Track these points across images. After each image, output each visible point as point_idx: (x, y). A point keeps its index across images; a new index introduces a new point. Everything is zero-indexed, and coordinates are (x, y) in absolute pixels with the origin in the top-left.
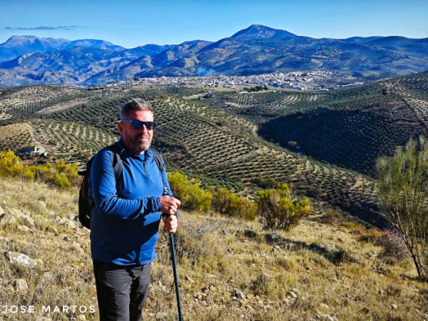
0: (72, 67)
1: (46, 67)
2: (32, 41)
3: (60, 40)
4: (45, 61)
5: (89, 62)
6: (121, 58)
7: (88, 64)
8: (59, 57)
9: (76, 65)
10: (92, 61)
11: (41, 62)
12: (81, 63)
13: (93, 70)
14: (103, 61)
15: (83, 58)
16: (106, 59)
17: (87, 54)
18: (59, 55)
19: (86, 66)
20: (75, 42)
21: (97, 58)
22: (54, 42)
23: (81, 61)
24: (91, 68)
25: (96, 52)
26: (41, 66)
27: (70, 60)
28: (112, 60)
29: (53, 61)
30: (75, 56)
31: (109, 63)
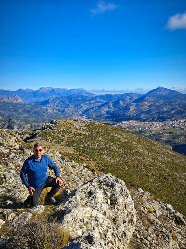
0: (73, 105)
1: (61, 105)
2: (51, 89)
3: (63, 89)
4: (60, 101)
5: (80, 102)
6: (95, 101)
7: (80, 104)
8: (67, 99)
9: (75, 104)
10: (82, 102)
11: (59, 102)
12: (77, 103)
13: (84, 107)
14: (87, 102)
15: (77, 100)
16: (88, 101)
17: (79, 99)
18: (66, 98)
19: (80, 105)
20: (70, 90)
21: (84, 100)
22: (60, 90)
23: (77, 102)
24: (83, 106)
25: (83, 97)
26: (59, 104)
27: (72, 101)
28: (91, 102)
29: (64, 101)
30: (74, 99)
31: (90, 104)
